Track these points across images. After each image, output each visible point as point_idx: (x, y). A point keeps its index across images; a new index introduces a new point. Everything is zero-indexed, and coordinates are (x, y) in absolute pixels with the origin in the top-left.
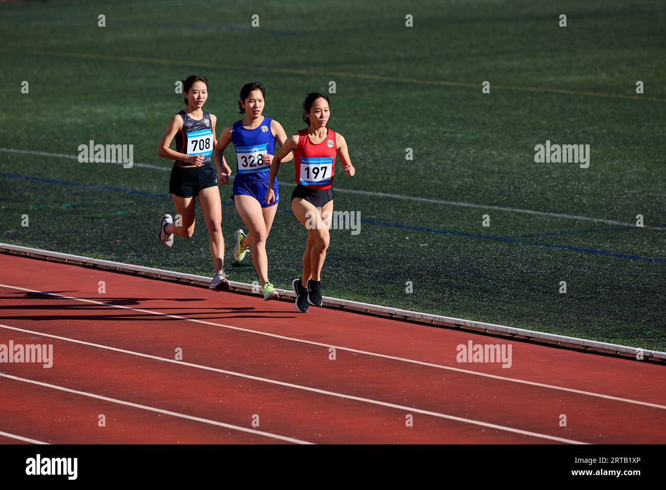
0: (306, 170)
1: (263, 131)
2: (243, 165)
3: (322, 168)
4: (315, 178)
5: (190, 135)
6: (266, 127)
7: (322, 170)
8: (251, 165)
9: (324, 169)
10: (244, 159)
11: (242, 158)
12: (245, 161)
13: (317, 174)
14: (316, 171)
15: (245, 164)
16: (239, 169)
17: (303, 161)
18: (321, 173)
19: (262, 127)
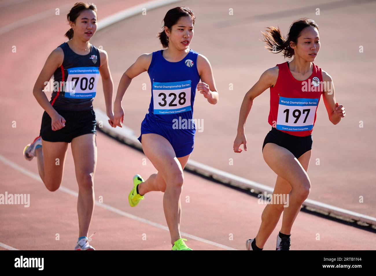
0: (285, 112)
1: (188, 65)
2: (160, 104)
3: (304, 111)
4: (296, 122)
5: (71, 71)
6: (191, 61)
7: (304, 113)
8: (171, 105)
9: (306, 113)
10: (162, 97)
11: (160, 95)
12: (164, 99)
13: (298, 117)
14: (297, 114)
15: (163, 103)
16: (154, 108)
17: (282, 101)
18: (303, 116)
19: (187, 61)
